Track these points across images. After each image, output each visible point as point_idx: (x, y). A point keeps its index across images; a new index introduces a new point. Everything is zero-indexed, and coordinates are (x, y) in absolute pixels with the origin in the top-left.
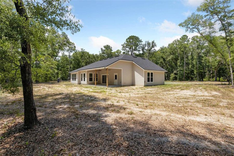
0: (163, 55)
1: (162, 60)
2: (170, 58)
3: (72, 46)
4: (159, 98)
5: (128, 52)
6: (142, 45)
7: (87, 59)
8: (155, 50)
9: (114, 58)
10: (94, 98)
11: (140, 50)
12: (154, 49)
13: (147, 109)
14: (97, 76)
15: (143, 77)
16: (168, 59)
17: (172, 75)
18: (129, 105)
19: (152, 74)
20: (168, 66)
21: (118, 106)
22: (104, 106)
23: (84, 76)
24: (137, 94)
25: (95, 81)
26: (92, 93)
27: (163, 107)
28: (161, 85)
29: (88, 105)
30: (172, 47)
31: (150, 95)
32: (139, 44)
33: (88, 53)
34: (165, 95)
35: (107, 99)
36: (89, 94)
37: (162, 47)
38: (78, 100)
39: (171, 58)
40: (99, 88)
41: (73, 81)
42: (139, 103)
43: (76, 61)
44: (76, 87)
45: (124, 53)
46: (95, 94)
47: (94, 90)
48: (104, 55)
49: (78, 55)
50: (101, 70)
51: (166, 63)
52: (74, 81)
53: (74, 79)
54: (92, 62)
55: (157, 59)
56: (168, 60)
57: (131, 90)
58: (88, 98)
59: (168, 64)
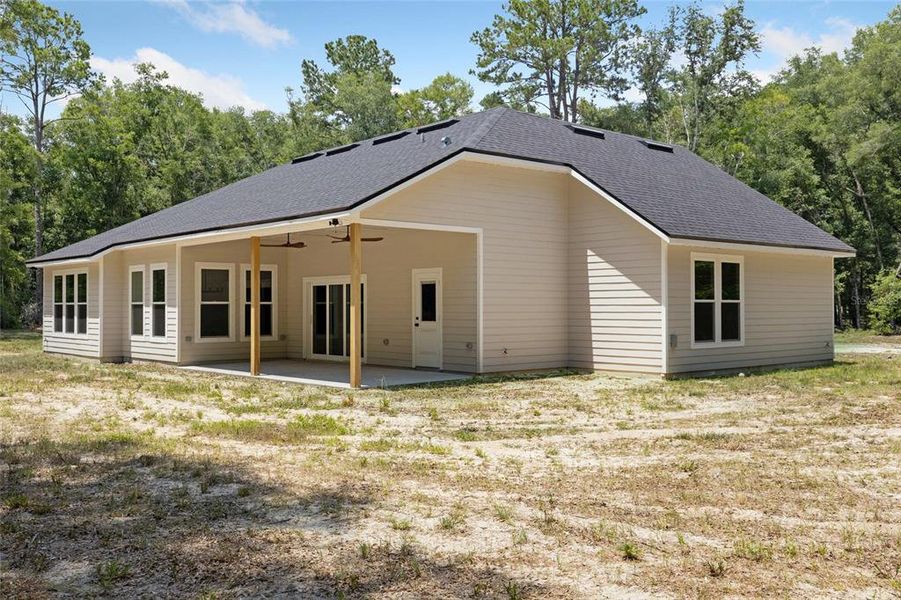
0: (811, 119)
1: (801, 162)
2: (865, 147)
3: (56, 45)
4: (811, 485)
5: (531, 93)
6: (641, 40)
7: (190, 147)
8: (744, 83)
9: (414, 137)
10: (234, 488)
11: (625, 75)
12: (743, 75)
13: (726, 591)
14: (266, 294)
15: (657, 298)
16: (852, 158)
17: (886, 280)
18: (553, 556)
19: (731, 272)
20: (851, 209)
21: (450, 567)
22: (327, 563)
23: (159, 294)
24: (615, 444)
25: (248, 332)
26: (216, 441)
27: (868, 574)
28: (803, 369)
29: (174, 559)
30: (882, 55)
31: (726, 456)
32: (614, 30)
33: (193, 103)
34: (853, 457)
35: (354, 502)
36: (191, 451)
37: (804, 57)
38: (89, 512)
39: (879, 146)
40: (285, 395)
41: (64, 334)
42: (643, 534)
43: (95, 171)
44: (83, 390)
45: (493, 101)
46: (247, 449)
47: (239, 411)
48: (331, 118)
49: (114, 122)
50: (301, 245)
51: (837, 185)
52: (76, 335)
53: (74, 316)
54: (226, 178)
55: (763, 150)
56: (850, 162)
57: (562, 411)
58: (184, 494)
59: (848, 197)
